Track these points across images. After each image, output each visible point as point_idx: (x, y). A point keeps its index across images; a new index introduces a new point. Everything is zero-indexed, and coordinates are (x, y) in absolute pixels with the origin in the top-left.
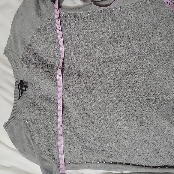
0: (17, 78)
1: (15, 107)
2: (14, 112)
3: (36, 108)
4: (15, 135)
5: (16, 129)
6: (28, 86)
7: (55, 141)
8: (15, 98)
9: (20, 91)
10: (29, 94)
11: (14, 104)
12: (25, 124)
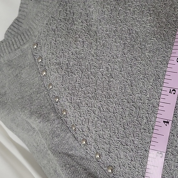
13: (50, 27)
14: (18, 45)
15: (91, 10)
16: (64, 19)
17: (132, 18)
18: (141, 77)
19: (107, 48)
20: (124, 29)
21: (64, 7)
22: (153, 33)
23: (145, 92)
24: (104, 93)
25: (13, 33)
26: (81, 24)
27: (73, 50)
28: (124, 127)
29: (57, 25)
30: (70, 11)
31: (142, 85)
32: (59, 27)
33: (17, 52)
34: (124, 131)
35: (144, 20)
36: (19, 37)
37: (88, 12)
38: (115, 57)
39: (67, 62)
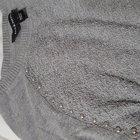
0: (5, 8)
1: (7, 59)
2: (7, 67)
3: (51, 45)
4: (14, 112)
5: (13, 99)
6: (27, 11)
7: (112, 91)
8: (5, 43)
9: (14, 26)
10: (31, 27)
11: (5, 53)
12: (31, 85)
13: (34, 53)
14: (14, 76)
15: (56, 32)
16: (40, 44)
17: (84, 27)
18: (106, 58)
19: (76, 50)
20: (84, 36)
21: (38, 38)
22: (101, 30)
23: (112, 66)
24: (84, 77)
25: (6, 70)
26: (52, 42)
27: (53, 61)
28: (107, 92)
29: (37, 50)
30: (42, 38)
31: (108, 63)
32: (39, 50)
33: (15, 80)
34: (108, 94)
35: (92, 24)
36: (12, 70)
37: (54, 33)
38: (83, 53)
39: (53, 70)
